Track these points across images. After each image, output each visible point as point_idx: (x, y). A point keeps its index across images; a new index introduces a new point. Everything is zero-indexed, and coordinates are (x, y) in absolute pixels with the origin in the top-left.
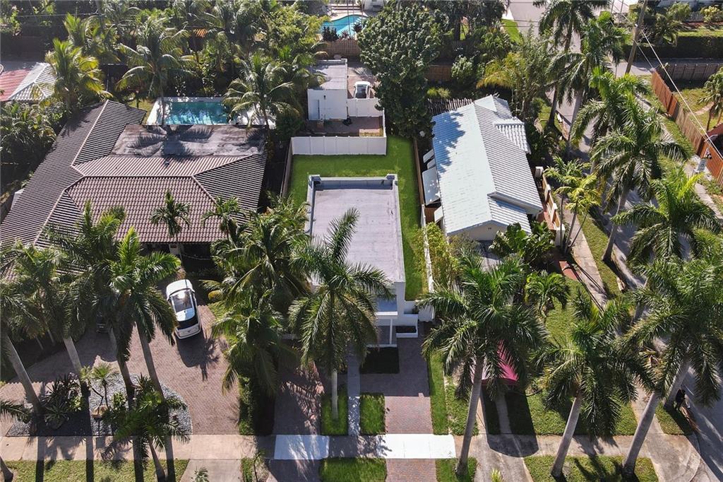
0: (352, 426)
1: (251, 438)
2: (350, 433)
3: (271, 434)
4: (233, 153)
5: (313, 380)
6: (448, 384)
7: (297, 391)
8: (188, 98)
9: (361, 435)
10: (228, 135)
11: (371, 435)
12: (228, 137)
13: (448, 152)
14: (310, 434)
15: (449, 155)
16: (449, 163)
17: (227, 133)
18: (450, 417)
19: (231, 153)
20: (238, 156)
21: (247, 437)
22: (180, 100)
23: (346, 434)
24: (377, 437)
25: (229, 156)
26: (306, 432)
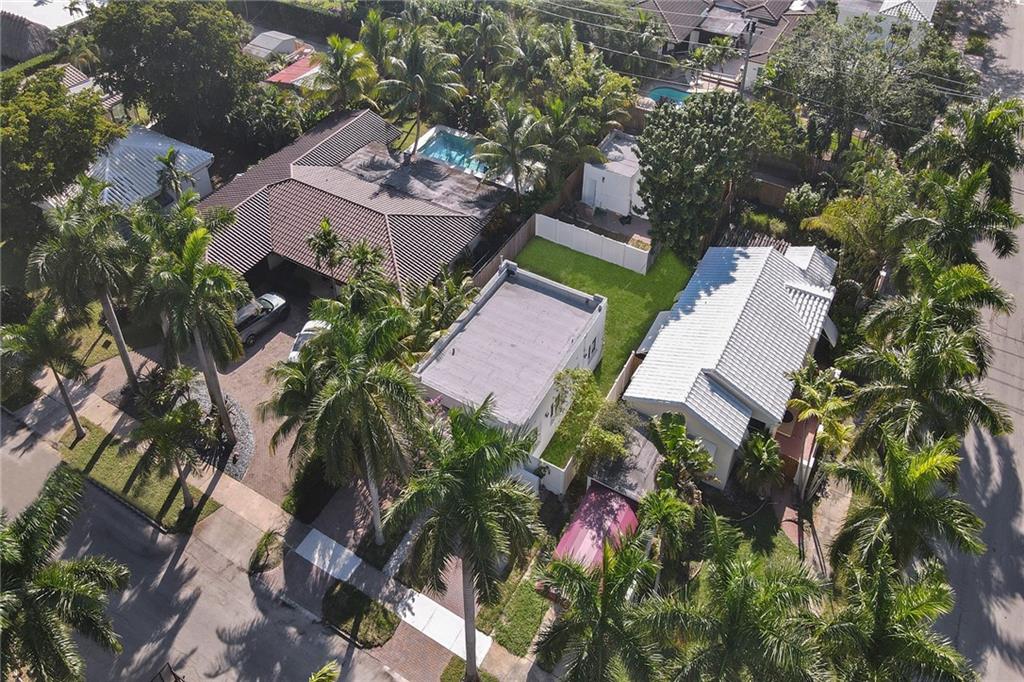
0: (392, 563)
1: (289, 517)
2: (385, 569)
3: (308, 523)
4: (454, 206)
5: (386, 492)
6: (528, 579)
7: (363, 494)
8: (467, 134)
9: (395, 579)
10: (460, 185)
11: (405, 584)
12: (459, 187)
13: (699, 297)
14: (345, 546)
15: (697, 302)
16: (688, 312)
17: (462, 183)
18: (504, 617)
19: (450, 206)
20: (454, 212)
21: (286, 515)
22: (457, 134)
23: (380, 568)
24: (410, 590)
25: (445, 208)
26: (343, 542)
